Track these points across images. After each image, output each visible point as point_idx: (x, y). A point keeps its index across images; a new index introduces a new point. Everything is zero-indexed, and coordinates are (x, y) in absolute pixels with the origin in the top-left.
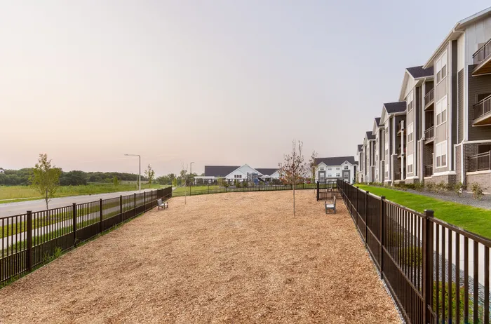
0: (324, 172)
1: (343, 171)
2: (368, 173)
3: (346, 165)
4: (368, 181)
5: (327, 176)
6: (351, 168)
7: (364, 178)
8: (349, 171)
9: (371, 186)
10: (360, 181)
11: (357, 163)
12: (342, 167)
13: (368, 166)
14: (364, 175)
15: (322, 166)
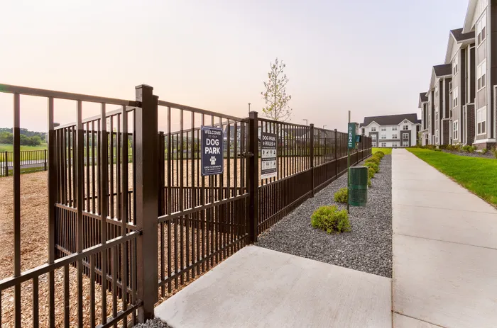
0: (377, 133)
1: (402, 132)
2: (437, 131)
3: (406, 124)
4: (438, 143)
5: (380, 138)
6: (412, 128)
7: (430, 138)
8: (410, 132)
9: (443, 152)
10: (424, 144)
11: (420, 121)
12: (401, 127)
13: (437, 121)
14: (430, 134)
15: (374, 125)
